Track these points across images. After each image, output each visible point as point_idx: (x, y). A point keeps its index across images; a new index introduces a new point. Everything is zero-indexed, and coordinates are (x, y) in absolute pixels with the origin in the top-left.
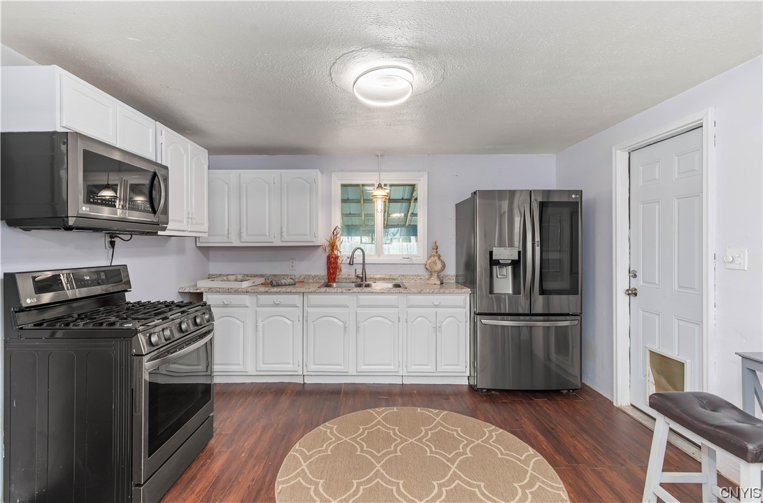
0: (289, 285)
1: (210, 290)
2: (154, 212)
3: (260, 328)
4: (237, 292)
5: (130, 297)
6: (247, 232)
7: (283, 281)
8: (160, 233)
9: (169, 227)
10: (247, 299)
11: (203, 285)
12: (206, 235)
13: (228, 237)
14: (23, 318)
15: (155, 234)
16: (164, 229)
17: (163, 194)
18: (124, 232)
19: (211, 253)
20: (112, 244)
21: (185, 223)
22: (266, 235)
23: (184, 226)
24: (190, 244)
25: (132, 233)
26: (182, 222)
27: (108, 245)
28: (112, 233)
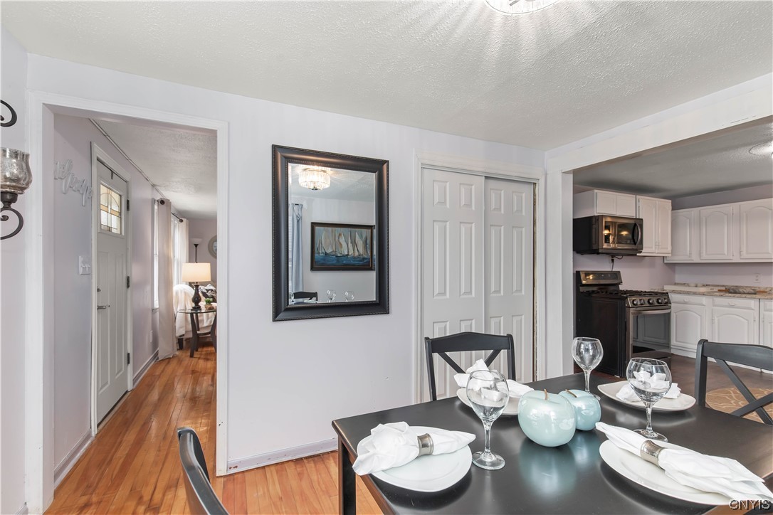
0: (748, 293)
1: (674, 292)
2: (635, 244)
3: (716, 321)
4: (695, 294)
5: (622, 287)
6: (706, 252)
7: (741, 290)
8: (638, 254)
9: (643, 251)
10: (704, 300)
11: (667, 288)
12: (670, 255)
13: (690, 257)
14: (582, 289)
15: (636, 255)
16: (641, 252)
17: (640, 233)
18: (618, 254)
19: (677, 268)
20: (613, 260)
21: (654, 249)
22: (724, 254)
23: (653, 250)
24: (659, 262)
25: (623, 255)
26: (652, 248)
27: (611, 261)
28: (613, 255)
